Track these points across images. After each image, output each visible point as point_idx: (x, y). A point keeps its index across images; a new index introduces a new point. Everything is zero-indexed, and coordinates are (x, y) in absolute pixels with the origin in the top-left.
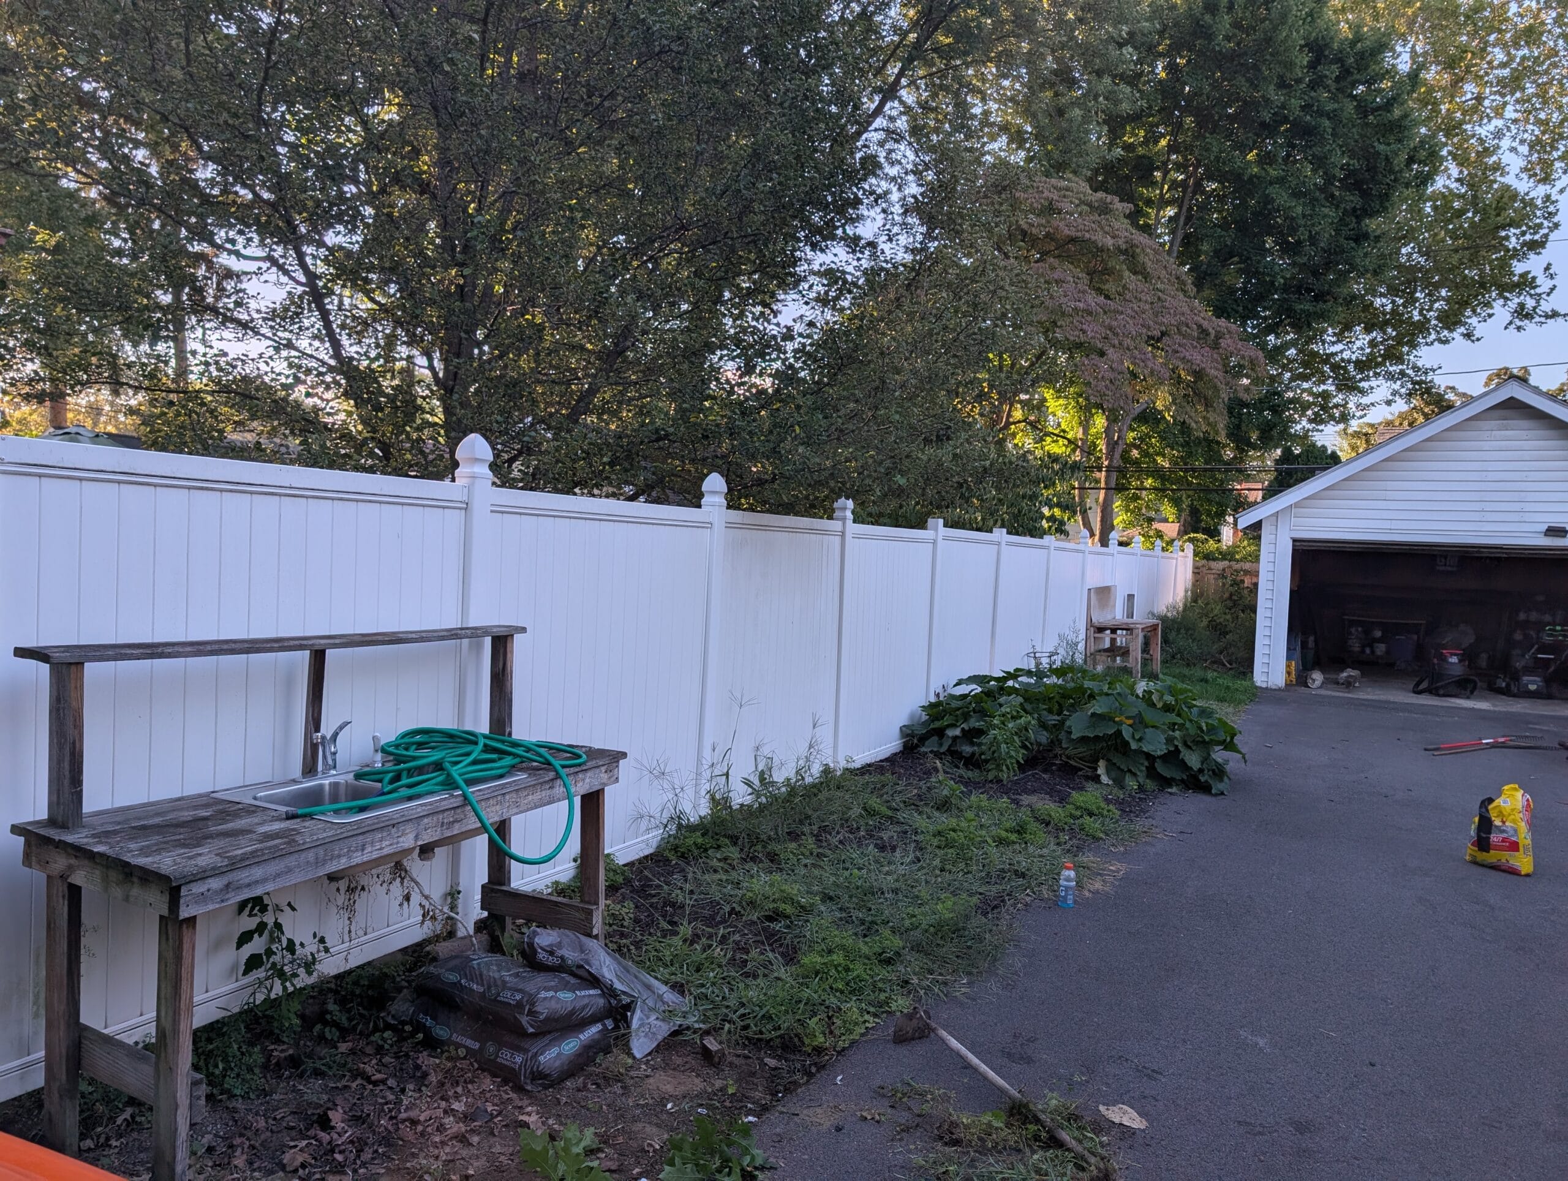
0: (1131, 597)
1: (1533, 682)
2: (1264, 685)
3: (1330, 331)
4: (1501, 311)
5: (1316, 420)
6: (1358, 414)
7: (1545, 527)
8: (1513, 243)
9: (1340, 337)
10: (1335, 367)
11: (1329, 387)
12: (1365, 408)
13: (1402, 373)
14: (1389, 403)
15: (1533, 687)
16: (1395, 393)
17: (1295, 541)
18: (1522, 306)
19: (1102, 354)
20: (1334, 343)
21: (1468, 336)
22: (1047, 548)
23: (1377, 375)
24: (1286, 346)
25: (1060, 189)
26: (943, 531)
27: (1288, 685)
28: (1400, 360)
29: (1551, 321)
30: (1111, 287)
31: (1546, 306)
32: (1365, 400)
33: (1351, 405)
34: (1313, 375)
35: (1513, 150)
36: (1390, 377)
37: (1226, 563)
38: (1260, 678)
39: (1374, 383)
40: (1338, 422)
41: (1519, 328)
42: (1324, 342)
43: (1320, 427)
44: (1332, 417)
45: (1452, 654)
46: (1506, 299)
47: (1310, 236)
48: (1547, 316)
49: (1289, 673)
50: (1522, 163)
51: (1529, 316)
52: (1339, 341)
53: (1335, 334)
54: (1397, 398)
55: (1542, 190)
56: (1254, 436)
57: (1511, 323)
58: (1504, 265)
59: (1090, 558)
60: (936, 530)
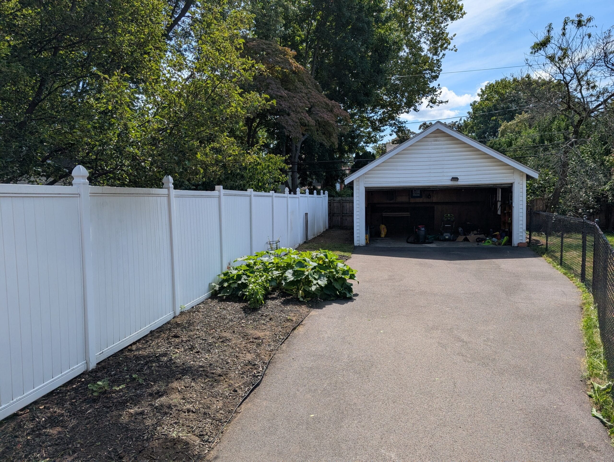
0: (306, 214)
1: (447, 235)
2: (358, 245)
3: (369, 109)
4: (425, 101)
5: (366, 142)
6: (380, 139)
7: (451, 178)
8: (428, 76)
9: (373, 111)
10: (372, 122)
11: (370, 129)
12: (382, 137)
13: (395, 124)
14: (391, 135)
15: (447, 237)
16: (392, 131)
17: (366, 188)
18: (432, 98)
19: (289, 115)
20: (371, 113)
21: (415, 110)
22: (272, 196)
23: (386, 125)
24: (355, 114)
25: (266, 44)
26: (223, 191)
27: (367, 244)
28: (393, 118)
29: (440, 104)
30: (291, 87)
31: (439, 99)
32: (382, 134)
33: (378, 136)
34: (364, 125)
35: (425, 42)
36: (391, 125)
37: (340, 198)
38: (356, 243)
39: (385, 127)
40: (374, 143)
41: (431, 107)
42: (367, 113)
43: (368, 145)
44: (372, 141)
45: (422, 227)
46: (427, 96)
47: (362, 71)
48: (439, 103)
49: (366, 239)
50: (428, 48)
51: (434, 103)
52: (372, 112)
53: (371, 110)
54: (393, 133)
55: (435, 57)
56: (346, 148)
57: (428, 105)
58: (426, 84)
59: (289, 199)
60: (219, 191)
